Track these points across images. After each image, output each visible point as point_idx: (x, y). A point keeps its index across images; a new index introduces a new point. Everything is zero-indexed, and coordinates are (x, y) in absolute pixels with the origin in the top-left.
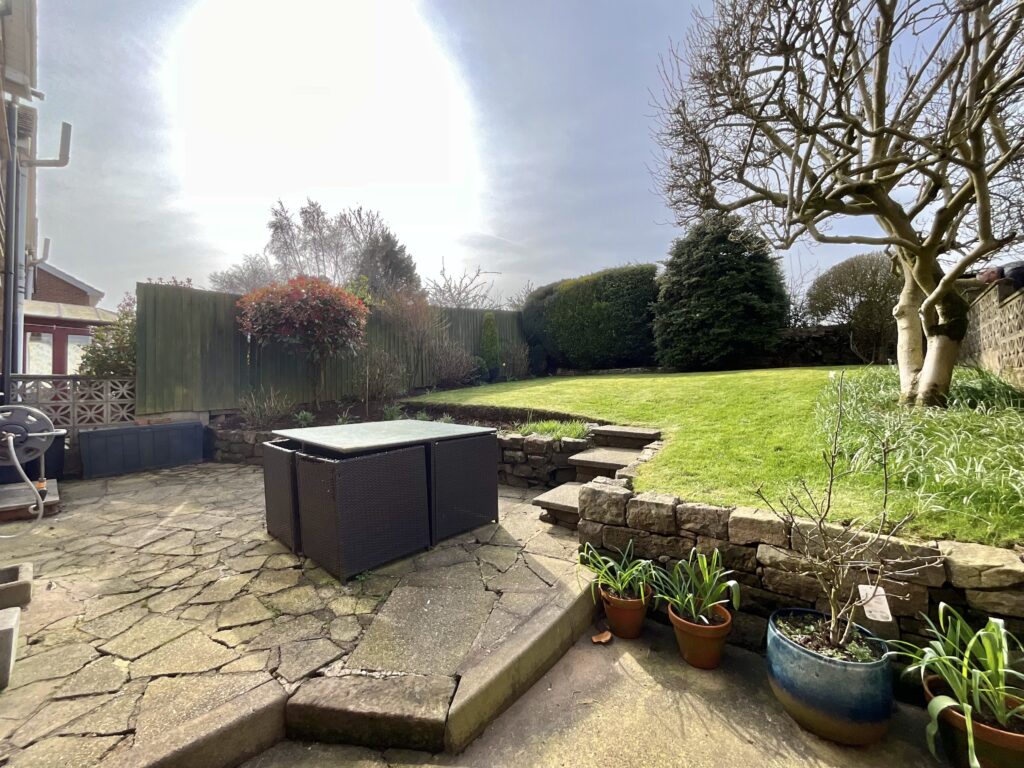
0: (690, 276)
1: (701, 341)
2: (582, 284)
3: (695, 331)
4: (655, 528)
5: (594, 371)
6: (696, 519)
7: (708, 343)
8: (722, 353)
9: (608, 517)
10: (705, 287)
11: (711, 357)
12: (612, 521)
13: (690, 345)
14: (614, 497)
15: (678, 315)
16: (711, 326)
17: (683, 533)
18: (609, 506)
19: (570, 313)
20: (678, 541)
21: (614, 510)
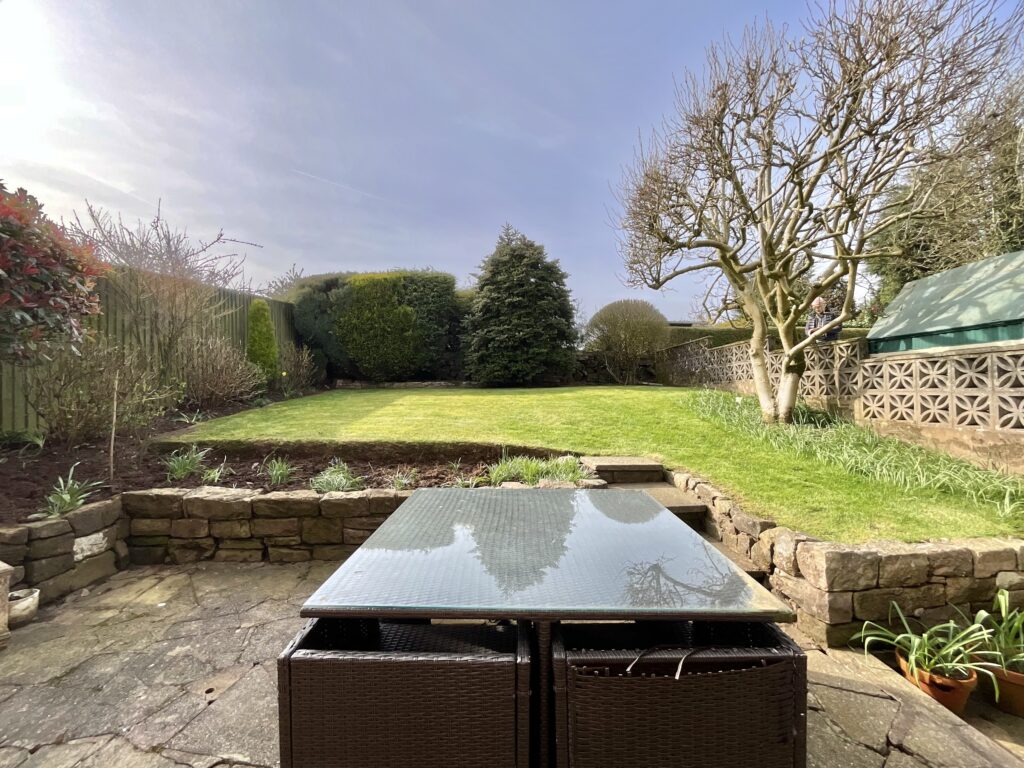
0: (511, 295)
1: (519, 358)
2: (379, 281)
3: (514, 348)
4: (912, 582)
5: (386, 384)
6: (949, 562)
7: (526, 361)
8: (537, 371)
9: (863, 583)
10: (525, 307)
11: (527, 374)
12: (867, 585)
13: (510, 362)
14: (869, 557)
15: (498, 332)
16: (529, 346)
17: (934, 579)
18: (865, 569)
19: (367, 314)
20: (930, 589)
21: (870, 574)
